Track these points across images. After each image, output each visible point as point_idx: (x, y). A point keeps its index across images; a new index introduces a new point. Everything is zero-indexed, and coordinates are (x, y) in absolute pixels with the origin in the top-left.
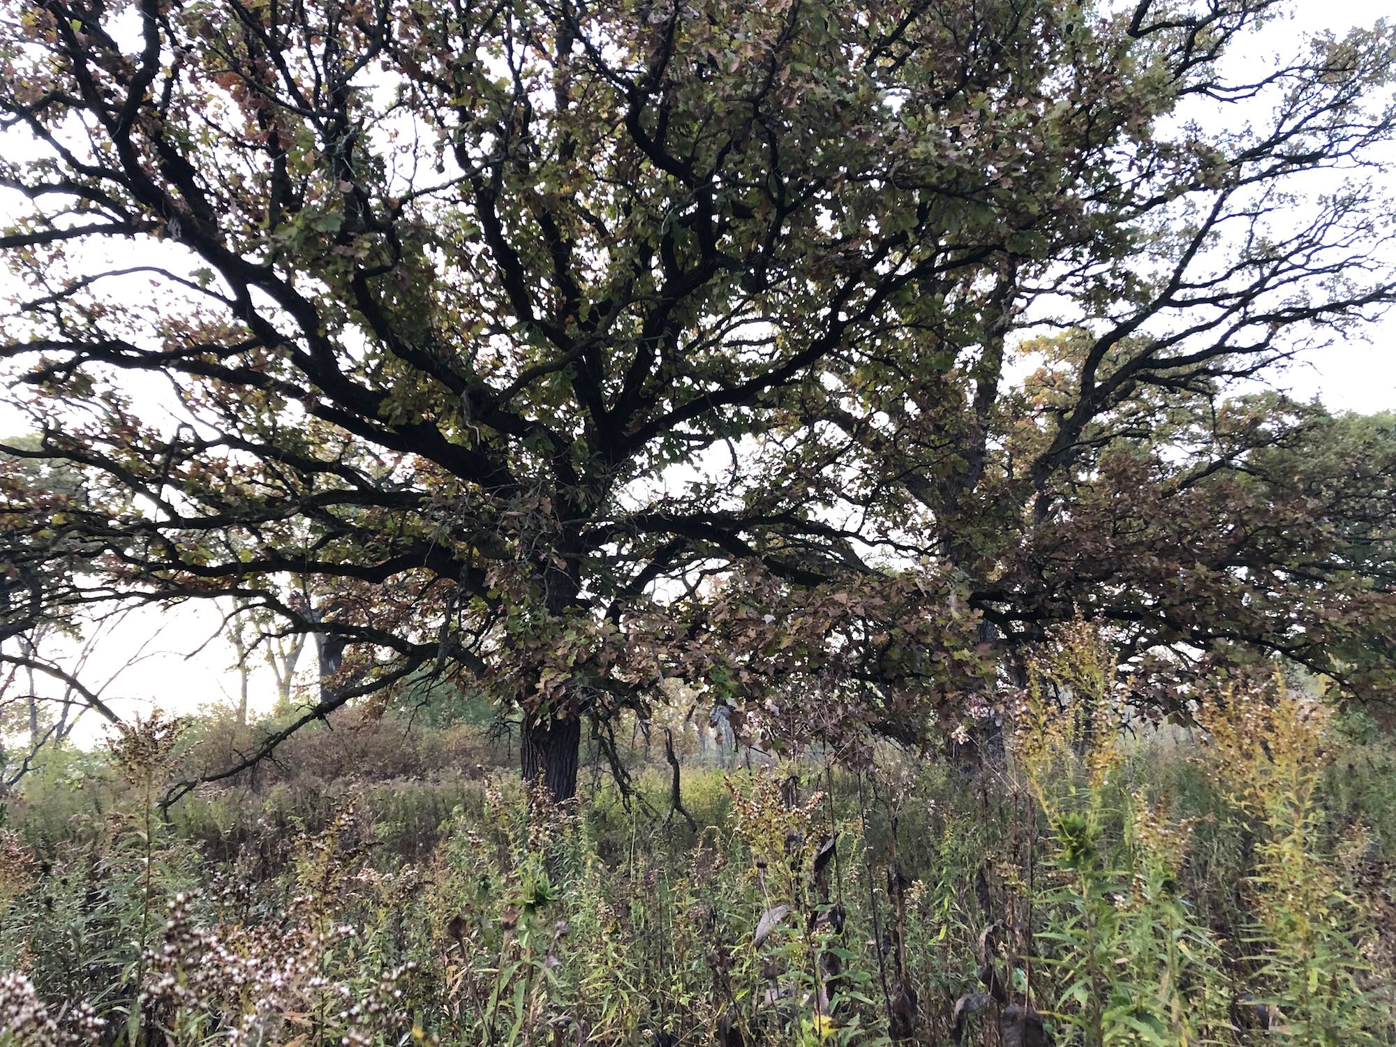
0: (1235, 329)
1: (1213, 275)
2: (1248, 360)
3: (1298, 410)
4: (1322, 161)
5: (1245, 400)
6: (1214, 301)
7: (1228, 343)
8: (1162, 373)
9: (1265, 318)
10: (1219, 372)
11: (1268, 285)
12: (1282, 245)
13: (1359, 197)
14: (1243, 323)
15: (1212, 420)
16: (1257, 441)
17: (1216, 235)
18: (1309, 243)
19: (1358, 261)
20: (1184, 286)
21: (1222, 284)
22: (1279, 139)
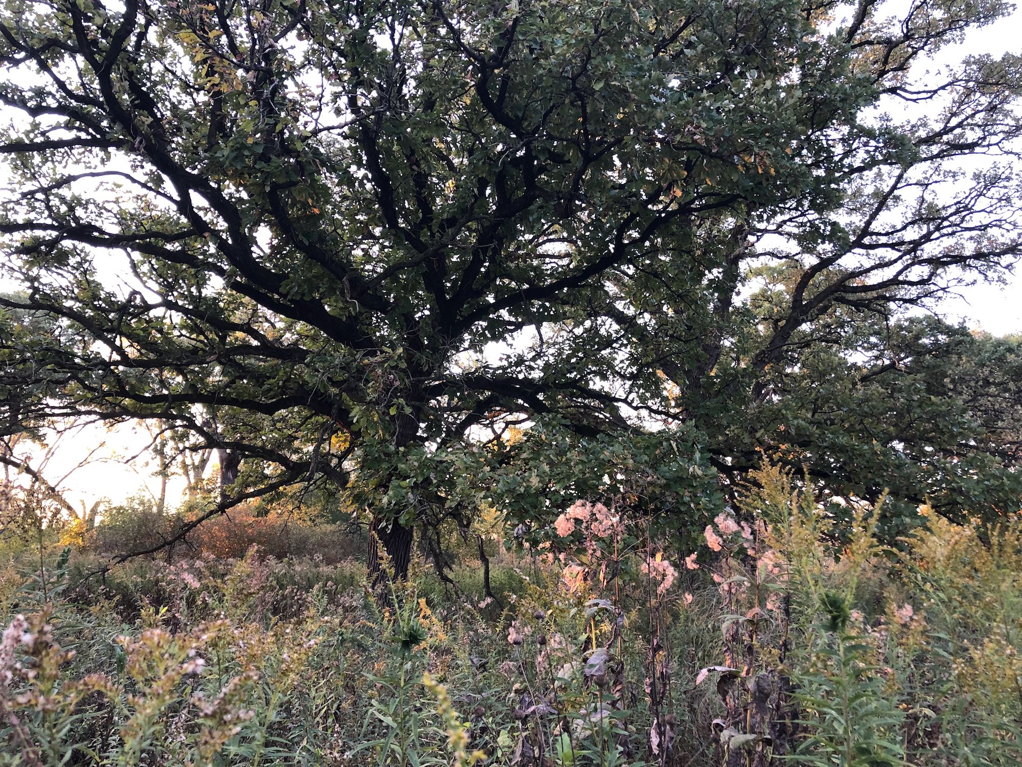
0: (906, 268)
1: (894, 227)
2: (914, 292)
3: (949, 331)
4: (977, 149)
5: (911, 321)
6: (892, 246)
7: (901, 278)
8: (851, 297)
9: (929, 261)
10: (893, 299)
11: (933, 237)
12: (944, 208)
13: (1003, 176)
14: (913, 264)
15: (887, 335)
16: (919, 352)
17: (897, 199)
18: (964, 209)
19: (998, 224)
20: (872, 234)
21: (899, 234)
22: (947, 130)
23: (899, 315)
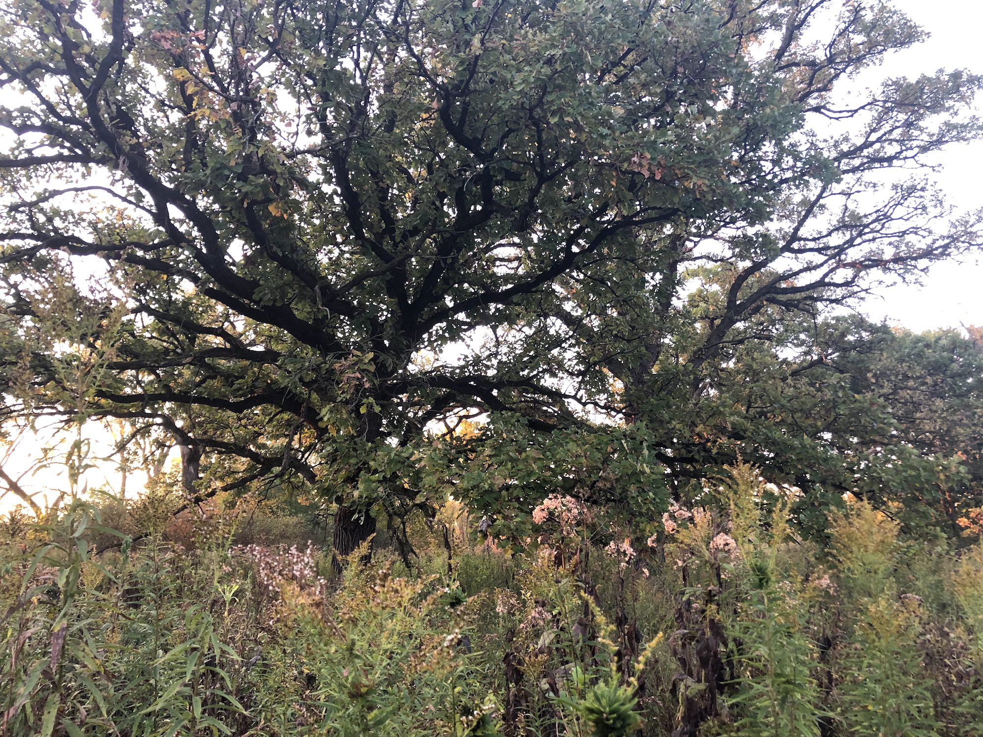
0: (832, 270)
1: (820, 233)
2: (839, 293)
3: (872, 329)
4: (895, 162)
5: (837, 319)
6: (819, 250)
7: (827, 280)
8: (782, 298)
9: (853, 265)
10: (820, 299)
11: (855, 242)
12: (865, 216)
13: (919, 187)
14: (837, 267)
15: (816, 332)
16: (844, 348)
17: (822, 207)
18: (884, 217)
19: (915, 230)
20: (800, 239)
21: (825, 240)
22: (867, 145)
23: (826, 313)
